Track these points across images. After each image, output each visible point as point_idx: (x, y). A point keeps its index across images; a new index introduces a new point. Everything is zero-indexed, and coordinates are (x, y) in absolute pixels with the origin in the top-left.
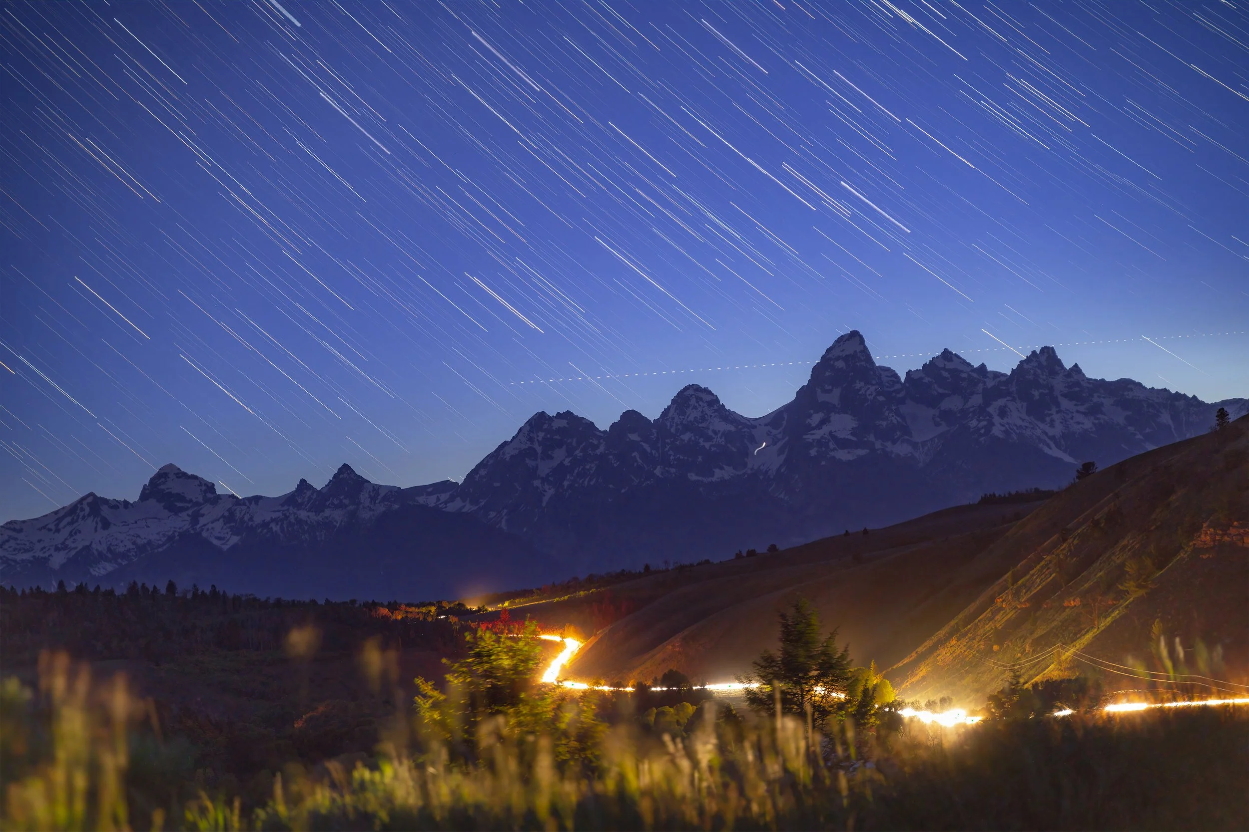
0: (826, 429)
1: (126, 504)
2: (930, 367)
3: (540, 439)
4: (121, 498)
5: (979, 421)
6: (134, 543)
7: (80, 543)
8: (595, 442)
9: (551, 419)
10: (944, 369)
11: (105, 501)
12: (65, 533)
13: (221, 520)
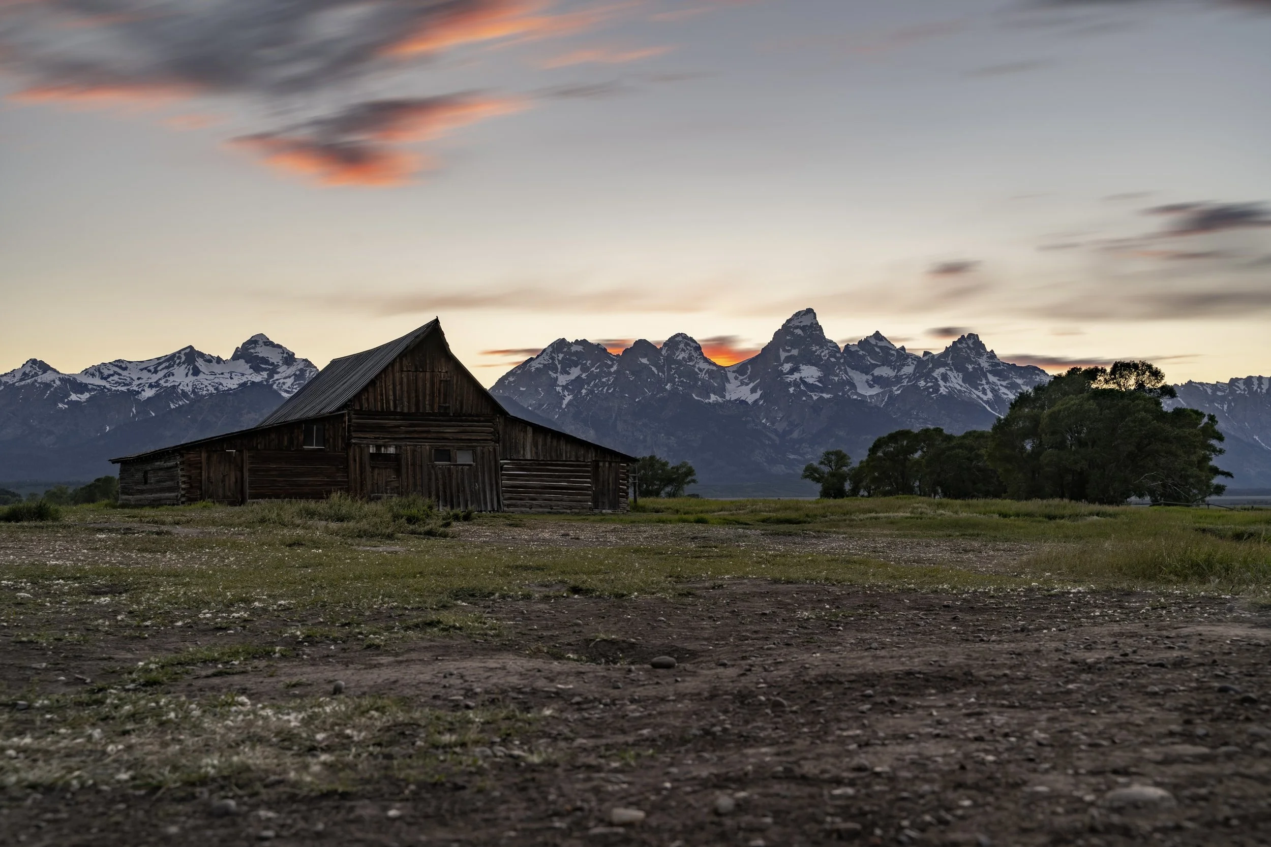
0: (796, 376)
1: (219, 360)
2: (864, 343)
3: (560, 358)
4: (215, 355)
5: (927, 382)
6: (217, 389)
7: (171, 381)
8: (610, 363)
9: (570, 345)
10: (876, 345)
11: (201, 355)
12: (161, 374)
13: (292, 378)
